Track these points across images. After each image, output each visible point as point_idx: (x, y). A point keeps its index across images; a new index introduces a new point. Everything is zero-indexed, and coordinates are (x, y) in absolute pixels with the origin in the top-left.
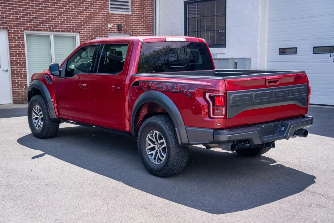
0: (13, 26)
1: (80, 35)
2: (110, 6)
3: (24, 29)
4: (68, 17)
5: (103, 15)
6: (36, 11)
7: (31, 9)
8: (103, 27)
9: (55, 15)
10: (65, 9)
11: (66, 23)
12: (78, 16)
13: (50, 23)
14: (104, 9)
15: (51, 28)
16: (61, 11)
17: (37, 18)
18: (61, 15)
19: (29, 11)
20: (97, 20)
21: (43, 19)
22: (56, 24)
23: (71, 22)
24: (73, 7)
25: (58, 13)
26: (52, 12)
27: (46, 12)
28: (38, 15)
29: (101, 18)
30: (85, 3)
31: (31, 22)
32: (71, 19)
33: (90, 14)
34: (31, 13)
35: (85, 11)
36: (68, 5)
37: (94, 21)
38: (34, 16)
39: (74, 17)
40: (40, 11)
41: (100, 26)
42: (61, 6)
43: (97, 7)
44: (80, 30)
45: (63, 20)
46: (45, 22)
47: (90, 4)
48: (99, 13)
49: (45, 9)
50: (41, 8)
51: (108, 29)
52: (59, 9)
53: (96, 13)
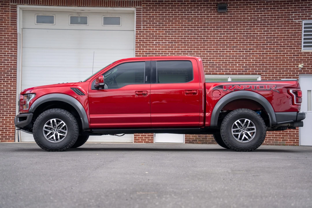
1: (262, 78)
2: (303, 45)
4: (248, 59)
5: (292, 55)
6: (213, 56)
7: (208, 55)
8: (292, 68)
9: (234, 58)
10: (245, 52)
11: (244, 66)
12: (260, 58)
13: (227, 67)
14: (294, 49)
15: (227, 71)
16: (241, 54)
17: (214, 63)
18: (240, 58)
19: (207, 56)
20: (285, 60)
21: (220, 63)
22: (234, 67)
23: (250, 65)
24: (254, 49)
25: (237, 56)
26: (230, 56)
27: (224, 56)
28: (215, 59)
29: (290, 58)
30: (270, 44)
31: (208, 67)
32: (252, 61)
33: (275, 54)
34: (208, 58)
35: (268, 53)
36: (248, 48)
37: (280, 62)
38: (210, 60)
39: (255, 59)
40: (217, 56)
41: (288, 67)
42: (240, 49)
43: (285, 46)
44: (261, 72)
45: (242, 63)
46: (221, 66)
47: (277, 44)
48: (288, 53)
49: (223, 54)
50: (219, 53)
51: (299, 70)
52: (238, 53)
53: (283, 53)
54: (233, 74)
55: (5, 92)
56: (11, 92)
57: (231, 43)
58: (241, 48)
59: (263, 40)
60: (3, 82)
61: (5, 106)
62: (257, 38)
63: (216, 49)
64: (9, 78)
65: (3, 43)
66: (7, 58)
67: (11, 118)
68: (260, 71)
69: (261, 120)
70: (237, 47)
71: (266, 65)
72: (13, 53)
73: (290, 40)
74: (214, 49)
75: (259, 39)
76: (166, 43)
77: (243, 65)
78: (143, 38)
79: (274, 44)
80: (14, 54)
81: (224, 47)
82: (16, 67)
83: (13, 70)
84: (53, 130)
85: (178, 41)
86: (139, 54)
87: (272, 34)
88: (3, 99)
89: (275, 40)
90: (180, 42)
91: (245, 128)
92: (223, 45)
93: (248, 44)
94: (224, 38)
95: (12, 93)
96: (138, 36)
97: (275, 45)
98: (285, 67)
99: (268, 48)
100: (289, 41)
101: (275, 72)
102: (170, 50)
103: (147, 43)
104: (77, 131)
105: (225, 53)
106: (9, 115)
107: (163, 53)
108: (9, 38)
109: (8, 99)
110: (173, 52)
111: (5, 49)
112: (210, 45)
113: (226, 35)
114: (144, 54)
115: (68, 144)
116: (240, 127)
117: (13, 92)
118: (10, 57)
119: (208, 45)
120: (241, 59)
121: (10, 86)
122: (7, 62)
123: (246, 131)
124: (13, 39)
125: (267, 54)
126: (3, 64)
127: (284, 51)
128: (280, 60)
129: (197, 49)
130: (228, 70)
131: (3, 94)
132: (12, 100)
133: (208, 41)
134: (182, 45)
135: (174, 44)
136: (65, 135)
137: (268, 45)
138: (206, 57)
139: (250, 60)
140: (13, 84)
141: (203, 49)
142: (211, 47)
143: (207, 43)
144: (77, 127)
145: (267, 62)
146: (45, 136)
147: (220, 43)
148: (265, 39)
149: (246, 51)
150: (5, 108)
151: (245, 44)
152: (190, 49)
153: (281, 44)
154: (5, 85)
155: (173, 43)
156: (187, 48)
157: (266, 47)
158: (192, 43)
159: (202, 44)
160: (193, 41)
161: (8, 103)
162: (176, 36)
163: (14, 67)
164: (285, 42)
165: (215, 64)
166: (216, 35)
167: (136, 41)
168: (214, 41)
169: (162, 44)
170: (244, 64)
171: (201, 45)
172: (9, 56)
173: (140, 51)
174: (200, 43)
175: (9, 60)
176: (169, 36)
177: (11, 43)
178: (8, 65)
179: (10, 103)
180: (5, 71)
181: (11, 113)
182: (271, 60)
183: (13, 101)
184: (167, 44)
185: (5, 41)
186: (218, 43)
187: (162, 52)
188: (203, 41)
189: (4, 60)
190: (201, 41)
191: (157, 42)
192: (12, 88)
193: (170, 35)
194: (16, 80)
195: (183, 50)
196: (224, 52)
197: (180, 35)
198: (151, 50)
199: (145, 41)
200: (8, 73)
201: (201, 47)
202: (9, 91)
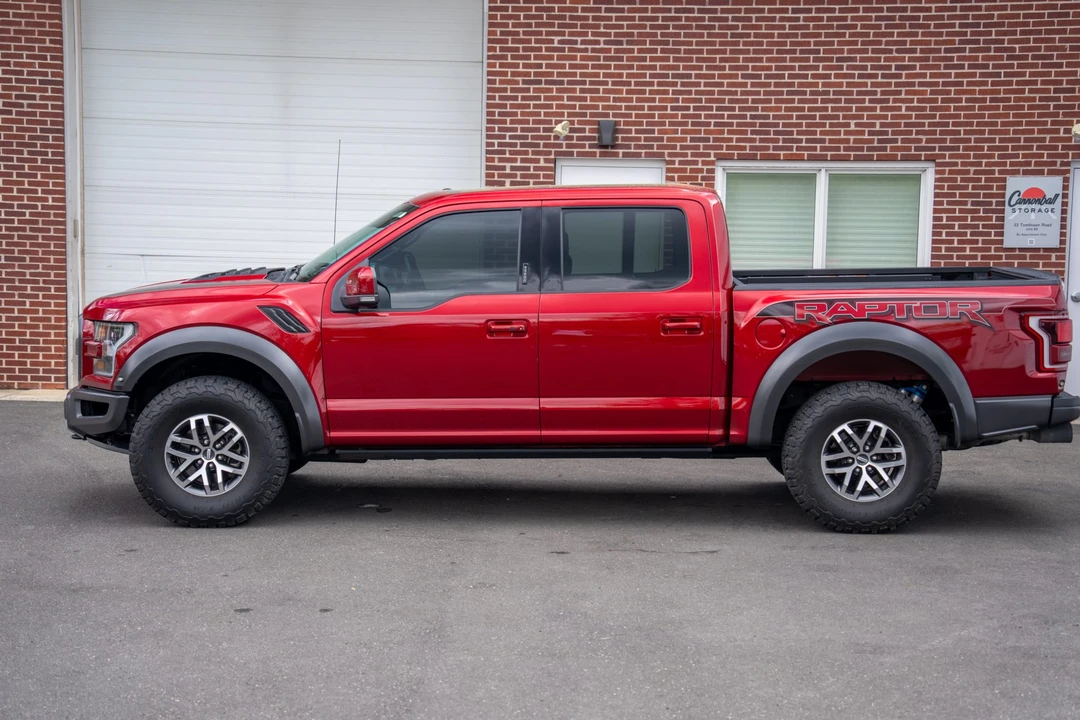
0: (682, 147)
1: (937, 172)
3: (716, 155)
4: (891, 104)
5: (1052, 87)
6: (766, 93)
7: (749, 88)
8: (1048, 136)
9: (839, 101)
10: (880, 80)
11: (878, 128)
12: (936, 100)
13: (815, 133)
14: (1060, 65)
15: (815, 149)
16: (865, 85)
17: (768, 117)
18: (863, 101)
19: (743, 93)
20: (1023, 107)
21: (791, 117)
22: (839, 133)
23: (899, 125)
24: (914, 67)
25: (851, 93)
26: (828, 93)
27: (805, 93)
28: (773, 105)
29: (1041, 99)
30: (971, 50)
31: (745, 132)
32: (903, 112)
33: (989, 87)
34: (746, 101)
35: (965, 80)
36: (893, 64)
37: (1008, 116)
38: (756, 109)
39: (915, 104)
40: (782, 93)
41: (1032, 132)
42: (865, 68)
43: (1026, 57)
44: (937, 152)
45: (869, 117)
46: (795, 129)
47: (996, 50)
48: (1035, 83)
49: (801, 85)
50: (787, 80)
51: (1073, 143)
52: (856, 80)
53: (1018, 83)
54: (835, 159)
55: (27, 215)
56: (48, 215)
57: (832, 43)
58: (869, 64)
59: (948, 34)
60: (18, 175)
61: (28, 262)
62: (928, 26)
63: (777, 68)
64: (39, 163)
65: (12, 35)
66: (29, 89)
67: (49, 304)
68: (934, 149)
69: (923, 425)
70: (854, 59)
71: (954, 124)
72: (49, 71)
73: (1048, 32)
74: (769, 68)
75: (932, 29)
76: (598, 42)
77: (874, 125)
78: (514, 26)
79: (989, 50)
80: (53, 74)
81: (808, 60)
82: (62, 123)
83: (50, 136)
84: (198, 453)
85: (640, 34)
86: (501, 82)
87: (983, 13)
88: (19, 237)
89: (990, 33)
90: (648, 40)
91: (868, 451)
92: (802, 52)
93: (894, 48)
94: (807, 27)
95: (52, 218)
96: (495, 17)
97: (992, 53)
98: (1023, 132)
99: (966, 63)
100: (1043, 36)
101: (985, 152)
102: (612, 71)
103: (529, 41)
104: (283, 457)
105: (810, 80)
106: (44, 297)
107: (588, 79)
108: (31, 16)
109: (36, 238)
110: (621, 75)
111: (21, 56)
112: (755, 52)
113: (813, 14)
114: (517, 83)
115: (254, 504)
116: (850, 449)
117: (56, 215)
118: (38, 85)
119: (748, 52)
120: (867, 104)
121: (43, 192)
122: (29, 106)
123: (869, 463)
124: (47, 22)
125: (961, 84)
126: (14, 110)
127: (1024, 74)
128: (1005, 108)
129: (708, 68)
130: (818, 145)
131: (20, 222)
132: (52, 243)
133: (748, 35)
134: (655, 51)
135: (625, 46)
136: (243, 472)
137: (967, 54)
138: (739, 97)
139: (900, 108)
140: (54, 184)
141: (731, 68)
142: (761, 60)
143: (745, 44)
144: (282, 443)
145: (958, 116)
146: (173, 474)
147: (792, 44)
148: (957, 29)
149: (884, 76)
150: (28, 272)
151: (883, 47)
152: (685, 68)
153: (1014, 49)
154: (26, 186)
155: (621, 43)
156: (671, 63)
157: (959, 58)
158: (690, 43)
159: (728, 48)
160: (694, 35)
161: (37, 252)
162: (633, 19)
163: (52, 123)
164: (1028, 41)
165: (771, 121)
166: (778, 16)
167: (490, 33)
168: (772, 36)
169: (583, 46)
170: (878, 122)
171: (725, 52)
172: (34, 81)
173: (505, 74)
174: (721, 44)
175: (34, 98)
176: (610, 19)
177: (40, 33)
178: (34, 114)
179: (44, 253)
180: (23, 137)
181: (49, 289)
182: (973, 108)
183: (56, 246)
184: (602, 46)
185: (17, 28)
186: (785, 44)
187: (582, 75)
188: (733, 36)
189: (17, 97)
190: (725, 35)
191: (567, 38)
192: (50, 200)
193: (614, 15)
194: (63, 170)
195: (658, 71)
196: (806, 76)
197: (649, 14)
198: (544, 70)
199: (522, 36)
200: (35, 145)
201: (722, 60)
202: (40, 210)
